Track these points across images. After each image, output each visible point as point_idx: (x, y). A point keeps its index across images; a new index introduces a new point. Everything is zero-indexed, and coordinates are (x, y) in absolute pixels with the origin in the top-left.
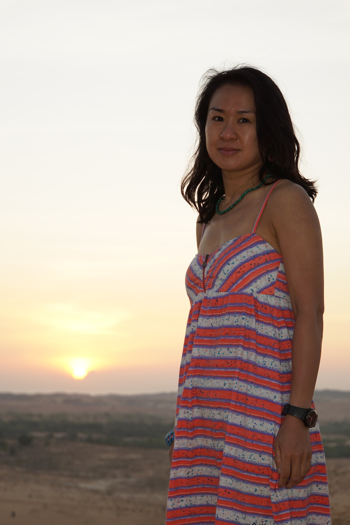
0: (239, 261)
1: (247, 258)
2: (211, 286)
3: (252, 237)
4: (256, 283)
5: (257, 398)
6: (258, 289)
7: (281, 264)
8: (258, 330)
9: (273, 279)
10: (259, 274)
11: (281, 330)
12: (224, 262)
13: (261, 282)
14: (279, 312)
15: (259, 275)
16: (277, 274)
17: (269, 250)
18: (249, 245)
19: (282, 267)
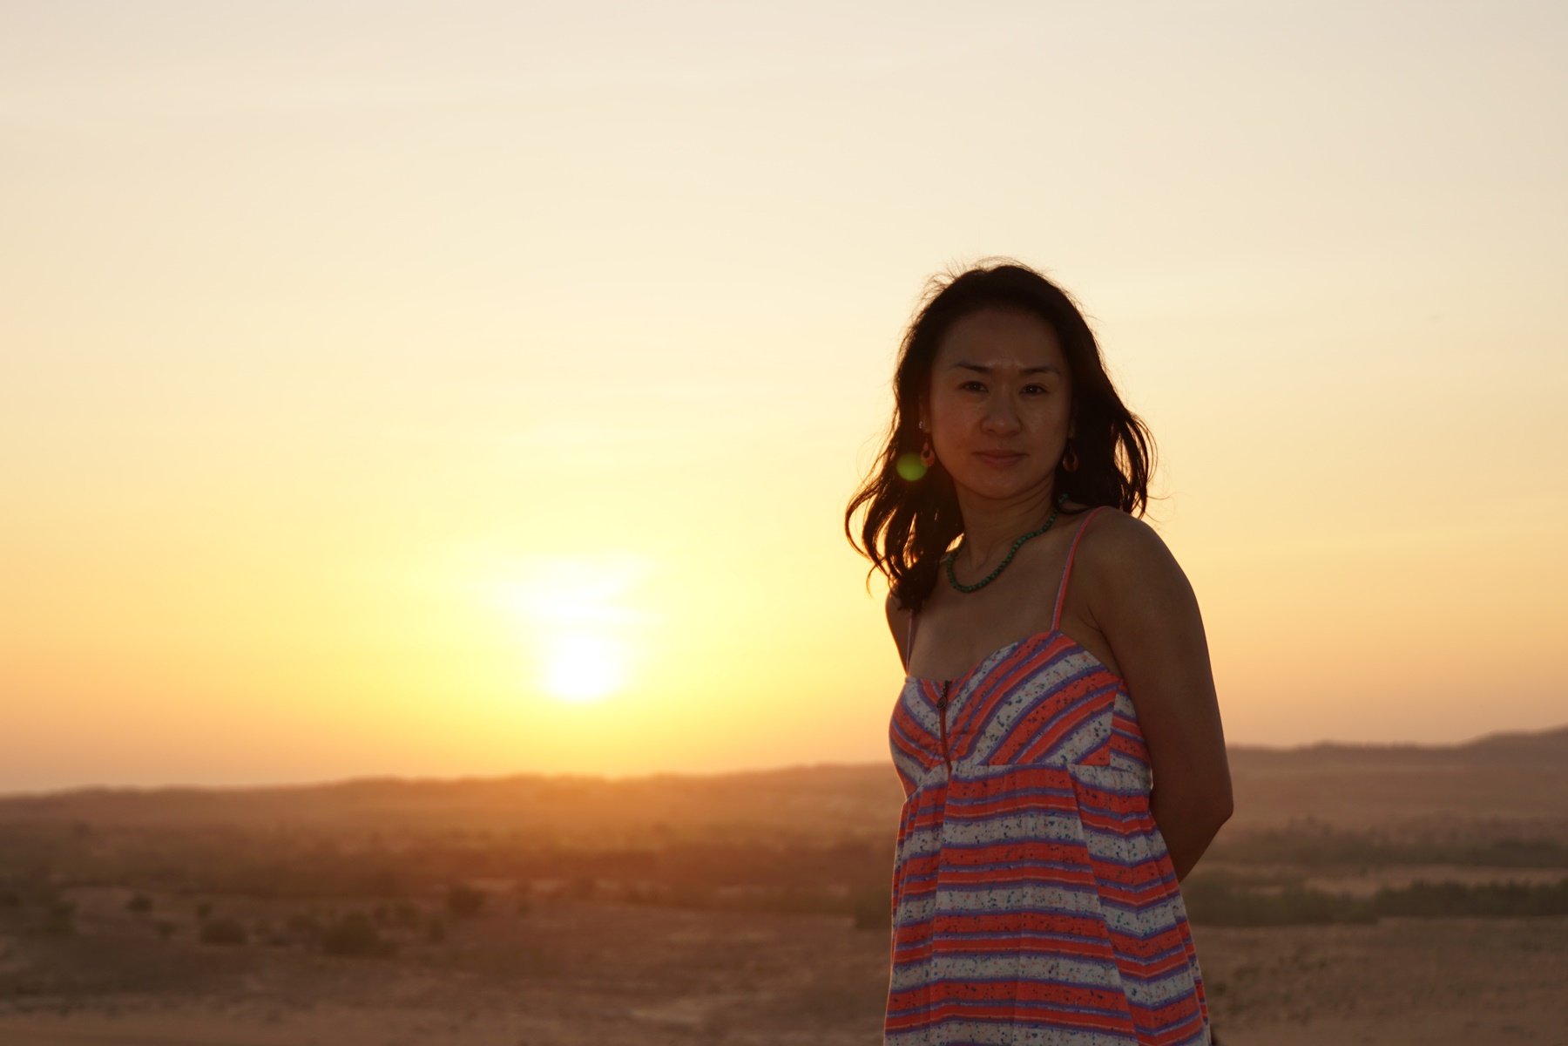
2: (965, 752)
3: (1053, 639)
4: (1071, 742)
6: (1076, 754)
7: (1118, 696)
9: (1105, 731)
10: (1076, 721)
11: (1133, 841)
13: (1080, 740)
15: (1075, 725)
16: (1113, 719)
17: (1091, 666)
18: (1048, 659)
19: (1120, 703)
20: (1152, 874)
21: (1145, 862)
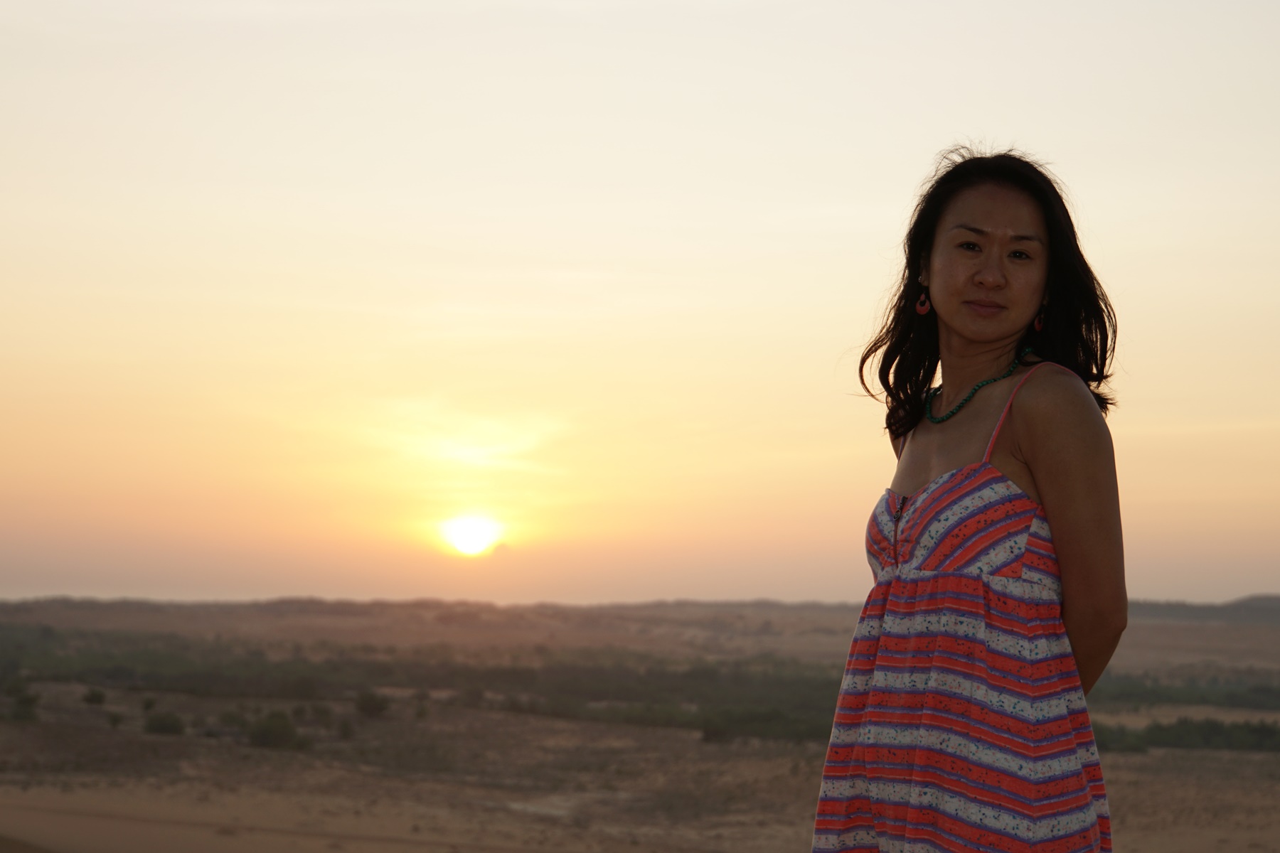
0: (957, 515)
1: (972, 509)
2: (908, 557)
3: (983, 469)
4: (987, 556)
5: (989, 769)
6: (992, 566)
7: (1034, 520)
8: (990, 643)
9: (1020, 549)
10: (994, 540)
11: (1036, 643)
12: (931, 516)
13: (996, 555)
14: (1031, 609)
16: (1028, 539)
17: (1013, 493)
19: (1036, 526)
20: (1051, 671)
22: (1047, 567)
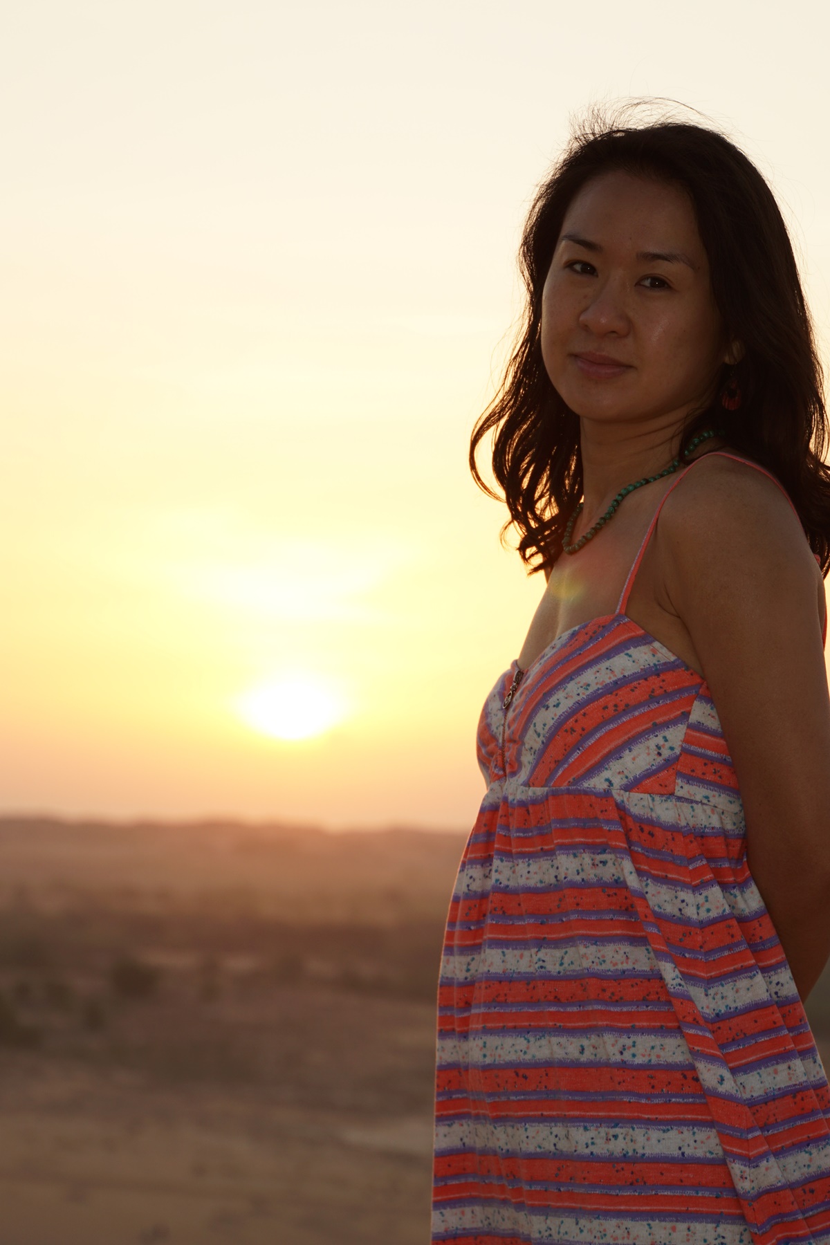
0: (572, 697)
1: (596, 688)
2: (515, 766)
3: (616, 624)
4: (620, 761)
6: (627, 777)
7: (696, 703)
9: (672, 749)
10: (629, 735)
11: (705, 893)
13: (634, 759)
14: (691, 842)
15: (629, 738)
16: (685, 734)
17: (662, 661)
18: (604, 650)
19: (700, 712)
20: (732, 936)
21: (722, 919)
22: (720, 777)
